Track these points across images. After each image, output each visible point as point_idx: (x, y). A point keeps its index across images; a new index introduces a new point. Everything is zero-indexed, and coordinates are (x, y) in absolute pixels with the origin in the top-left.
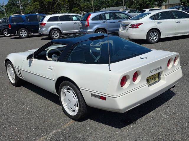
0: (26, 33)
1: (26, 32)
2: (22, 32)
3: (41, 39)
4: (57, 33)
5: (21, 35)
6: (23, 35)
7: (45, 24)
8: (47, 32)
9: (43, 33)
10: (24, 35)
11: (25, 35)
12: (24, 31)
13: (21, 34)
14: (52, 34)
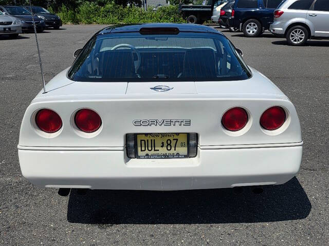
0: (256, 29)
1: (256, 26)
2: (250, 25)
3: (273, 43)
4: (301, 33)
5: (247, 30)
6: (249, 32)
7: (282, 13)
8: (282, 29)
9: (274, 30)
10: (251, 32)
11: (253, 32)
12: (254, 25)
13: (248, 28)
14: (292, 34)
